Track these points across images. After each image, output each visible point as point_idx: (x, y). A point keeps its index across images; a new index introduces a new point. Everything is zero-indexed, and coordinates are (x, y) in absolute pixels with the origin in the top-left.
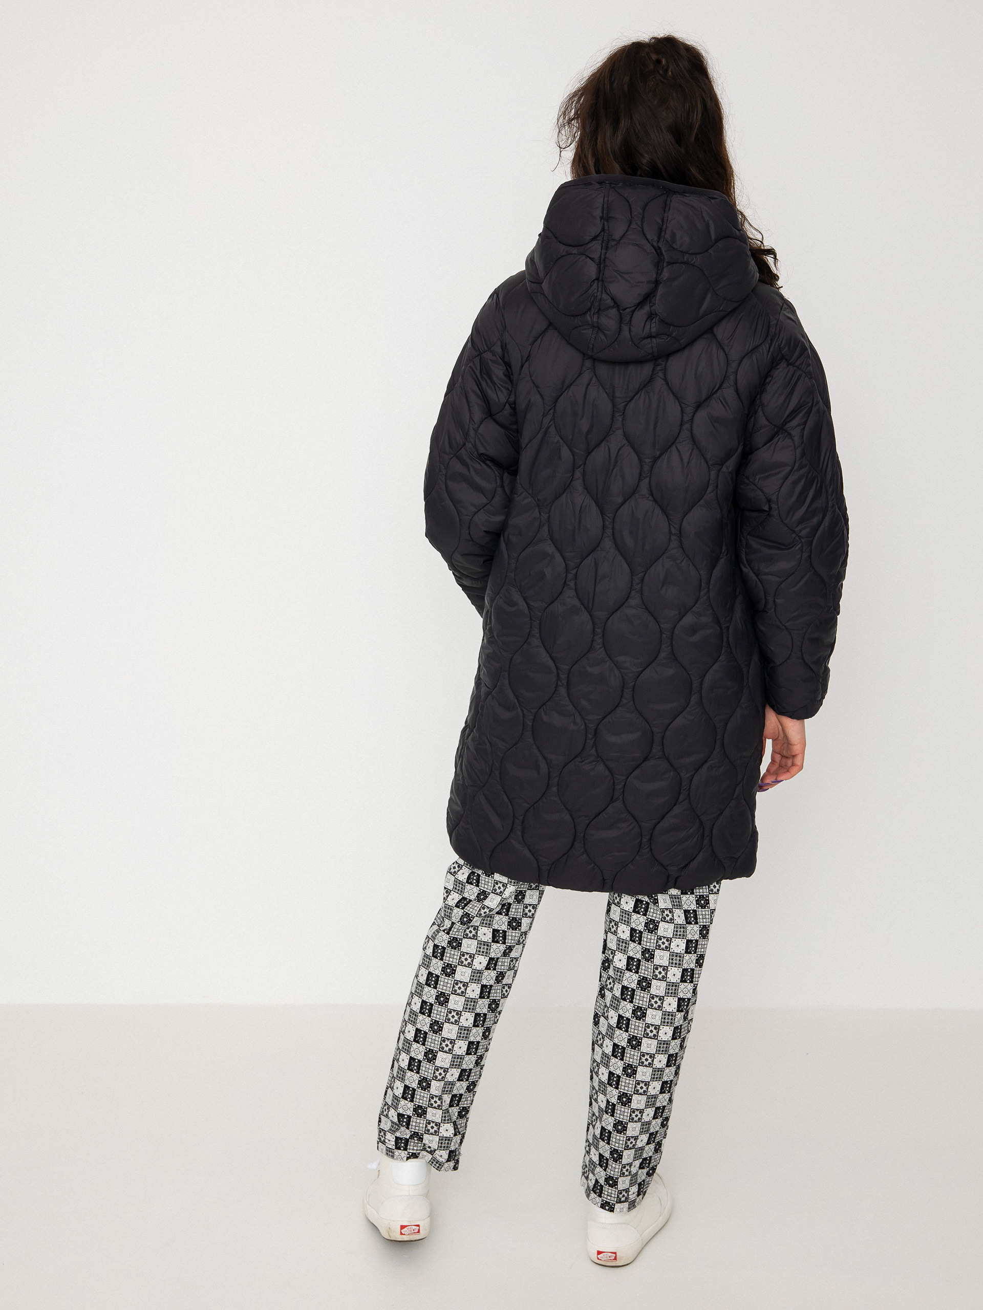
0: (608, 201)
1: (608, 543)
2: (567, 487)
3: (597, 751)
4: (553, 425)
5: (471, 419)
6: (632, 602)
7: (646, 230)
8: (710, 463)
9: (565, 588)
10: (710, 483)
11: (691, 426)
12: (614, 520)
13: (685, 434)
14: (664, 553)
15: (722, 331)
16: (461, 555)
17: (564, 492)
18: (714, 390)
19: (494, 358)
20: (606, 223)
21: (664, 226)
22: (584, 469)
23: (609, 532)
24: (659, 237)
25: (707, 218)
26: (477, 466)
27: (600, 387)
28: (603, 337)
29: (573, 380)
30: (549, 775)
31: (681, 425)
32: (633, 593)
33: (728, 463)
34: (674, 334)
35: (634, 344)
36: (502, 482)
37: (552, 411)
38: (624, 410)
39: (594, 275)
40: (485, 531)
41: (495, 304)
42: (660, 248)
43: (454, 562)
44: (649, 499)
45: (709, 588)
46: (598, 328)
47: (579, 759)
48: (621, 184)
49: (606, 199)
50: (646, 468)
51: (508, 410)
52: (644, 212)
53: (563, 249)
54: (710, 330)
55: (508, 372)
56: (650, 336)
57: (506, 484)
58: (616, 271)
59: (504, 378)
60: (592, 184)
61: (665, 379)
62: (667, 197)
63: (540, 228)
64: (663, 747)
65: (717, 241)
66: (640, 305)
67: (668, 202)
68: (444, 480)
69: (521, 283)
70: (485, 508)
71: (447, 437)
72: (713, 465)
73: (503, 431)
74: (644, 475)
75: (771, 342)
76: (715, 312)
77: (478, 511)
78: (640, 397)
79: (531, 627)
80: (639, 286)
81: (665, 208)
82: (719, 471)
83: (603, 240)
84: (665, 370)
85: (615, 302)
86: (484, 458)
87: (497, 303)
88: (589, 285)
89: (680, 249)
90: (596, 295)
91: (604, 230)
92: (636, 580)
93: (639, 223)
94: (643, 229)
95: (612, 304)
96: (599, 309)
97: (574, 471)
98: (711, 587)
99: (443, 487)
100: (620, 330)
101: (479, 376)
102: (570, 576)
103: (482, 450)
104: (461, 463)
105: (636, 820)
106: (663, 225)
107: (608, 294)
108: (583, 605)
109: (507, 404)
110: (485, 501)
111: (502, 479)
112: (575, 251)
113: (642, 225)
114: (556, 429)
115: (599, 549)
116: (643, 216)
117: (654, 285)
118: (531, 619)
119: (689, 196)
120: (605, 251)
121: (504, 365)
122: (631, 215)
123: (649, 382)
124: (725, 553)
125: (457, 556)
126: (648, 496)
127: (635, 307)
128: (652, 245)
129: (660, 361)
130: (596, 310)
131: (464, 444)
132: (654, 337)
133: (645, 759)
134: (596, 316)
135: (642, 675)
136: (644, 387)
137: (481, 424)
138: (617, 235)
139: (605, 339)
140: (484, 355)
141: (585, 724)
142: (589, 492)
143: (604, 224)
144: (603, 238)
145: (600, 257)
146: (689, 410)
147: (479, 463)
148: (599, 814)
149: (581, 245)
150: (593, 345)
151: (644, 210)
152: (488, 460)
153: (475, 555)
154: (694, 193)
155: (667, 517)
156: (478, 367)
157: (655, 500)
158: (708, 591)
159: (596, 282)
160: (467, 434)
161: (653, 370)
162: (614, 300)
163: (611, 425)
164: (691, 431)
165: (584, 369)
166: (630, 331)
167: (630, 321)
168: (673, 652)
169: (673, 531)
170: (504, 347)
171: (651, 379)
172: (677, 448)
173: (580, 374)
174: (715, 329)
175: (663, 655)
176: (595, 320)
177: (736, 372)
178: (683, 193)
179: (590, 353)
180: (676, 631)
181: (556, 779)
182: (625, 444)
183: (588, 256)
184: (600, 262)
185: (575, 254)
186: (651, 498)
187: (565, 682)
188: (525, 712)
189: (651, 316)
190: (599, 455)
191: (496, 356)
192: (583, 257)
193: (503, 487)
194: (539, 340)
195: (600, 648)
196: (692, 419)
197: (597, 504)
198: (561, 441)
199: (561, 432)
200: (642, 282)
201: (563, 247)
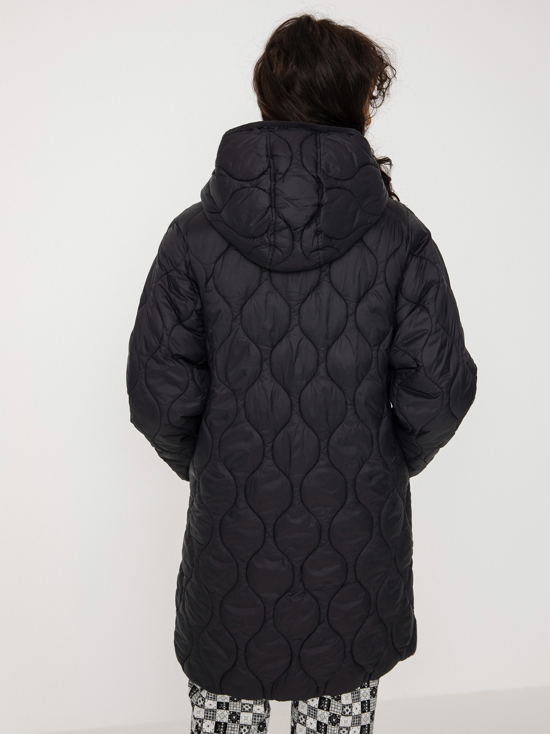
0: (270, 142)
1: (296, 419)
2: (258, 377)
3: (303, 584)
4: (241, 328)
5: (164, 326)
6: (322, 463)
7: (305, 164)
8: (372, 345)
9: (265, 459)
10: (373, 360)
11: (355, 318)
12: (299, 400)
13: (351, 324)
14: (343, 420)
15: (371, 239)
16: (163, 437)
17: (255, 382)
18: (370, 287)
19: (180, 276)
20: (271, 160)
21: (319, 160)
22: (270, 361)
23: (296, 409)
24: (316, 169)
25: (350, 151)
26: (172, 365)
27: (277, 293)
28: (279, 253)
29: (255, 289)
30: (265, 610)
31: (347, 317)
32: (322, 455)
33: (383, 343)
34: (335, 246)
35: (306, 256)
36: (193, 375)
37: (239, 317)
38: (299, 310)
39: (267, 204)
40: (182, 417)
41: (176, 232)
42: (318, 177)
43: (156, 442)
44: (328, 379)
45: (378, 443)
46: (274, 246)
47: (289, 593)
48: (276, 128)
49: (268, 141)
50: (322, 355)
51: (194, 317)
52: (301, 149)
53: (236, 184)
54: (361, 239)
55: (193, 286)
56: (318, 249)
57: (196, 377)
58: (286, 199)
59: (191, 292)
60: (253, 130)
61: (331, 282)
62: (316, 136)
63: (213, 167)
64: (355, 574)
65: (360, 168)
66: (308, 224)
67: (318, 140)
68: (144, 377)
69: (198, 213)
70: (180, 398)
71: (144, 343)
72: (374, 346)
73: (191, 334)
74: (320, 360)
75: (406, 244)
76: (364, 225)
77: (175, 401)
78: (311, 298)
79: (237, 493)
80: (305, 209)
81: (317, 145)
82: (378, 350)
83: (271, 174)
84: (329, 275)
85: (287, 224)
86: (177, 358)
87: (179, 230)
88: (265, 212)
89: (334, 177)
90: (271, 219)
91: (270, 166)
92: (323, 444)
93: (299, 158)
94: (302, 162)
95: (285, 225)
96: (275, 231)
97: (262, 363)
98: (380, 442)
99: (143, 382)
100: (293, 246)
101: (167, 290)
102: (268, 449)
103: (176, 352)
104: (157, 362)
105: (340, 635)
106: (317, 158)
107: (281, 218)
108: (281, 471)
109: (194, 311)
110: (180, 392)
111: (192, 372)
112: (247, 184)
113: (301, 160)
114: (244, 331)
115: (290, 424)
116: (301, 152)
117: (317, 207)
118: (237, 486)
119: (333, 134)
120: (274, 183)
121: (189, 281)
122: (291, 153)
123: (317, 286)
124: (387, 413)
125: (159, 438)
126: (326, 377)
127: (304, 226)
128: (312, 175)
129: (324, 268)
130: (273, 232)
131: (159, 347)
132: (321, 249)
133: (343, 586)
134: (272, 236)
135: (335, 519)
136: (314, 289)
137: (172, 330)
138: (282, 169)
139: (281, 254)
140: (171, 274)
141: (292, 565)
142: (276, 380)
143: (270, 161)
144: (270, 172)
145: (271, 188)
146: (352, 305)
147: (173, 361)
148: (310, 635)
149: (253, 180)
150: (271, 260)
151: (301, 147)
152: (181, 358)
153: (173, 435)
154: (335, 131)
155: (343, 392)
156: (167, 284)
157: (332, 380)
158: (378, 445)
159: (270, 209)
160: (161, 339)
161: (320, 276)
162: (287, 223)
163: (290, 323)
164: (355, 321)
165: (263, 280)
166: (302, 246)
167: (301, 238)
168: (357, 497)
169: (348, 401)
170: (189, 265)
171: (318, 285)
172: (346, 336)
173: (260, 285)
174: (365, 239)
175: (349, 500)
176: (272, 239)
177: (385, 271)
178: (327, 132)
179: (268, 266)
180: (358, 480)
181: (271, 613)
182: (303, 338)
183: (260, 188)
184: (271, 192)
185: (248, 187)
186: (329, 379)
187: (272, 534)
188: (239, 561)
189: (317, 233)
190: (282, 348)
191: (182, 274)
192: (257, 189)
193: (193, 379)
194: (222, 258)
195: (299, 503)
196: (355, 312)
197: (284, 388)
198: (249, 340)
199: (248, 333)
200: (307, 206)
201: (236, 182)
